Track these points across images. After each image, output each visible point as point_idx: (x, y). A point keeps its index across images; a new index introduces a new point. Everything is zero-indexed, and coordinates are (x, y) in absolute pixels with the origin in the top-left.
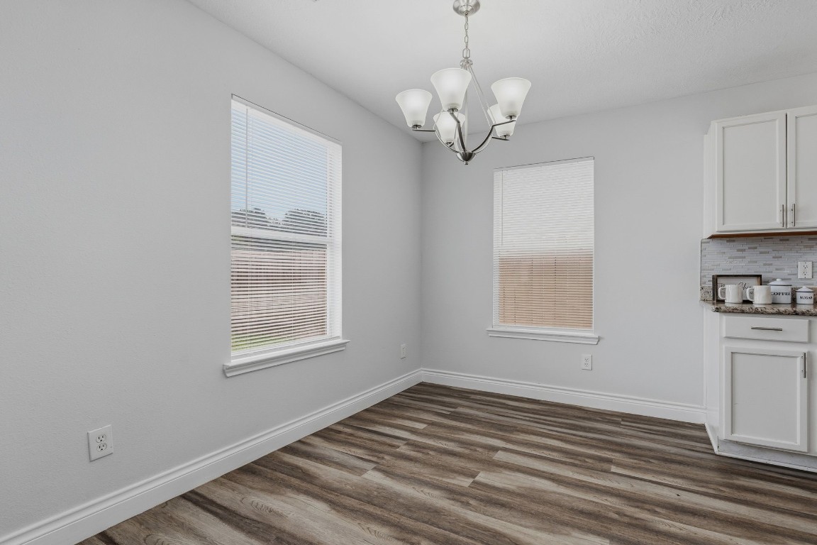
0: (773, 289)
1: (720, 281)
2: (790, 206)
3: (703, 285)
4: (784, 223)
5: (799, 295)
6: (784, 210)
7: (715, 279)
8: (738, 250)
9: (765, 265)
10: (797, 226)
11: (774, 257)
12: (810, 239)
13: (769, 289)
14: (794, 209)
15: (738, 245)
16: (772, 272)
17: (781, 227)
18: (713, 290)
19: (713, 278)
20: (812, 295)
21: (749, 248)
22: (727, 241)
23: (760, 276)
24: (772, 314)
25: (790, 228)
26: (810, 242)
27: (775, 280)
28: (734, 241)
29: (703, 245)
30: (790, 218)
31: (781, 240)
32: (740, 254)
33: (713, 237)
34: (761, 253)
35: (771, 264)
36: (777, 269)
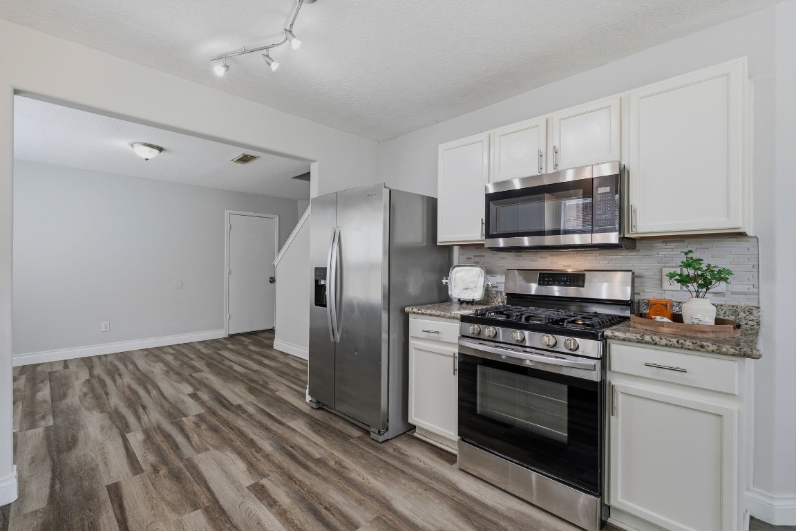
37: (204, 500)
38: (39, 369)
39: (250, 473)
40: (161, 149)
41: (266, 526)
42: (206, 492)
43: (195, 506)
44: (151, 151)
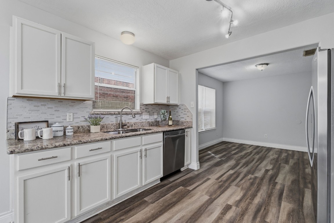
0: (54, 129)
1: (21, 126)
2: (62, 85)
3: (9, 129)
4: (60, 93)
5: (67, 131)
6: (60, 86)
7: (17, 125)
8: (35, 106)
9: (50, 115)
10: (66, 95)
11: (55, 111)
12: (72, 102)
13: (52, 129)
14: (64, 87)
15: (35, 103)
16: (54, 119)
17: (57, 95)
18: (16, 132)
19: (16, 125)
20: (72, 130)
21: (42, 105)
22: (27, 100)
23: (47, 122)
24: (52, 148)
25: (62, 96)
26: (72, 103)
27: (55, 123)
28: (32, 100)
29: (9, 101)
30: (63, 91)
31: (59, 102)
32: (36, 108)
33: (14, 96)
34: (48, 108)
35: (53, 115)
36: (57, 117)
37: (214, 196)
38: (244, 146)
39: (235, 202)
40: (267, 64)
41: (211, 216)
42: (218, 196)
43: (210, 196)
44: (262, 66)
